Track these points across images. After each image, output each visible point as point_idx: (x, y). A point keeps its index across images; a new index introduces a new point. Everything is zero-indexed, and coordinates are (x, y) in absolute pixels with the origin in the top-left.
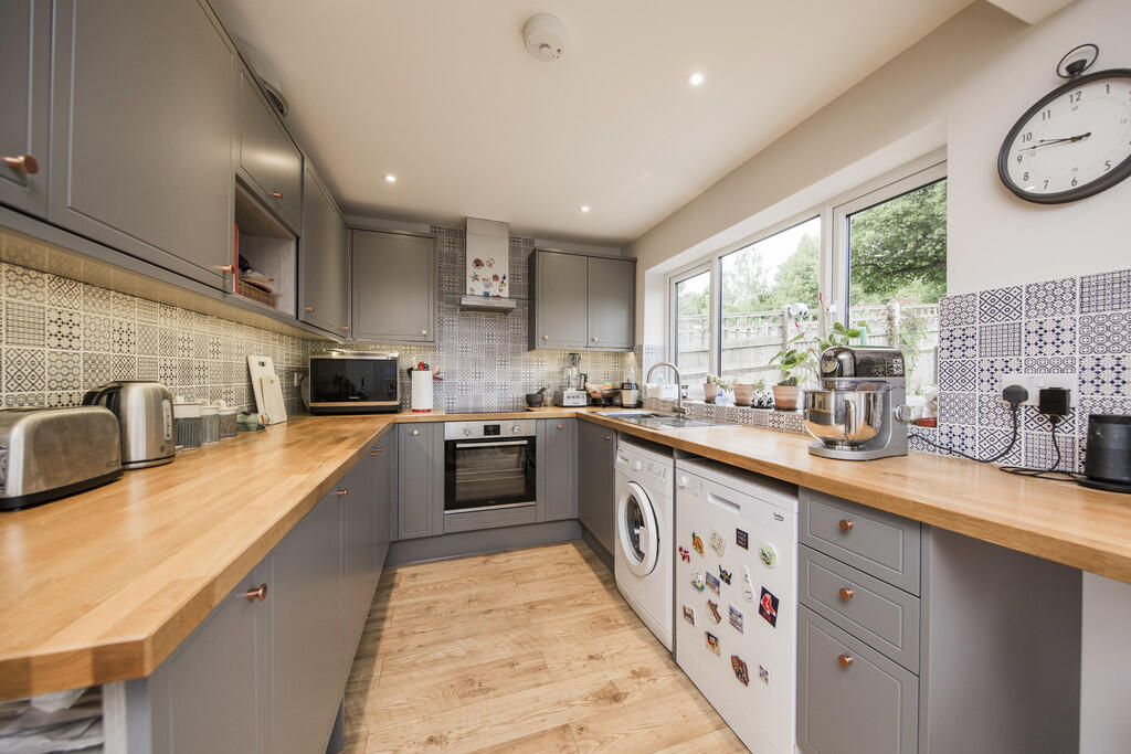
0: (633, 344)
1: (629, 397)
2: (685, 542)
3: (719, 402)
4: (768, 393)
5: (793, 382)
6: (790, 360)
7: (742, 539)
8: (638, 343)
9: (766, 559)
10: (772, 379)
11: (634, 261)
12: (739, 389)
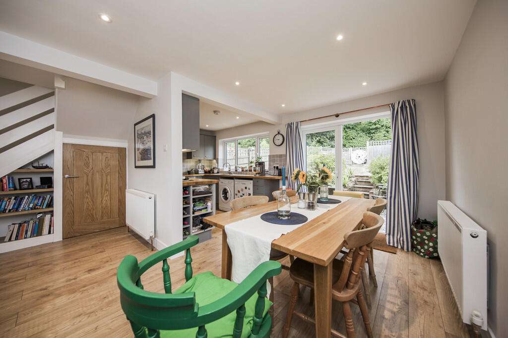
0: (215, 157)
1: (216, 171)
2: (236, 192)
3: (238, 171)
4: (247, 168)
5: (252, 166)
6: (251, 163)
7: (246, 188)
8: (217, 157)
9: (249, 189)
10: (247, 166)
11: (215, 137)
12: (242, 168)
